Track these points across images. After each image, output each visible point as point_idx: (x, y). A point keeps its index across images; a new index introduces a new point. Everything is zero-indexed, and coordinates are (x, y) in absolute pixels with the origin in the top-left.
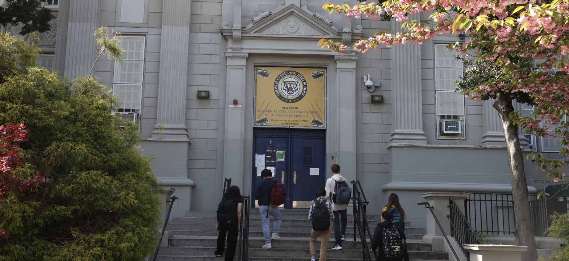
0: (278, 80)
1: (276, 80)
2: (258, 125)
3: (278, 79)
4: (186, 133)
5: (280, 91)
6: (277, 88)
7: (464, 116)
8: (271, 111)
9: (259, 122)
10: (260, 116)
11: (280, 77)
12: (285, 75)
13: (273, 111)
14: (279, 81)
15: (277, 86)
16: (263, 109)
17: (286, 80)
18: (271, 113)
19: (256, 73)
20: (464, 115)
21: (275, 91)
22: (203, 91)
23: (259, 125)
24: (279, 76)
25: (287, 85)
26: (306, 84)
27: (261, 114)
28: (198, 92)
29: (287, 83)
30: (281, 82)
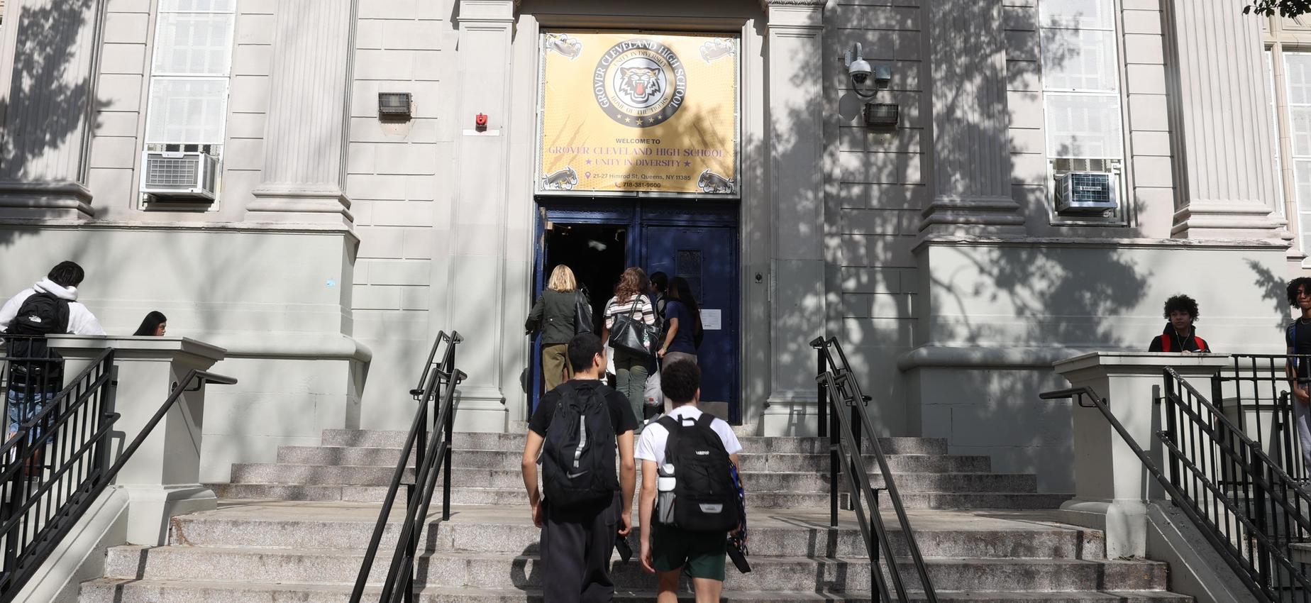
0: (603, 65)
1: (600, 65)
2: (547, 187)
3: (606, 61)
4: (341, 207)
5: (611, 93)
6: (603, 86)
7: (1122, 162)
8: (586, 151)
9: (552, 181)
10: (553, 164)
11: (611, 56)
12: (624, 51)
13: (591, 151)
14: (606, 67)
15: (603, 82)
16: (563, 142)
17: (626, 66)
18: (585, 157)
19: (545, 44)
20: (1122, 157)
21: (597, 96)
22: (393, 94)
23: (551, 190)
24: (608, 53)
25: (630, 78)
26: (684, 75)
27: (557, 160)
28: (381, 95)
29: (629, 73)
30: (612, 69)
